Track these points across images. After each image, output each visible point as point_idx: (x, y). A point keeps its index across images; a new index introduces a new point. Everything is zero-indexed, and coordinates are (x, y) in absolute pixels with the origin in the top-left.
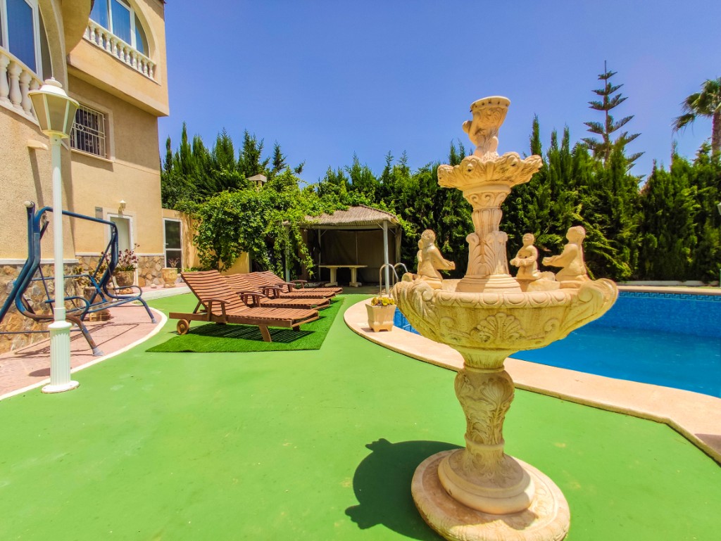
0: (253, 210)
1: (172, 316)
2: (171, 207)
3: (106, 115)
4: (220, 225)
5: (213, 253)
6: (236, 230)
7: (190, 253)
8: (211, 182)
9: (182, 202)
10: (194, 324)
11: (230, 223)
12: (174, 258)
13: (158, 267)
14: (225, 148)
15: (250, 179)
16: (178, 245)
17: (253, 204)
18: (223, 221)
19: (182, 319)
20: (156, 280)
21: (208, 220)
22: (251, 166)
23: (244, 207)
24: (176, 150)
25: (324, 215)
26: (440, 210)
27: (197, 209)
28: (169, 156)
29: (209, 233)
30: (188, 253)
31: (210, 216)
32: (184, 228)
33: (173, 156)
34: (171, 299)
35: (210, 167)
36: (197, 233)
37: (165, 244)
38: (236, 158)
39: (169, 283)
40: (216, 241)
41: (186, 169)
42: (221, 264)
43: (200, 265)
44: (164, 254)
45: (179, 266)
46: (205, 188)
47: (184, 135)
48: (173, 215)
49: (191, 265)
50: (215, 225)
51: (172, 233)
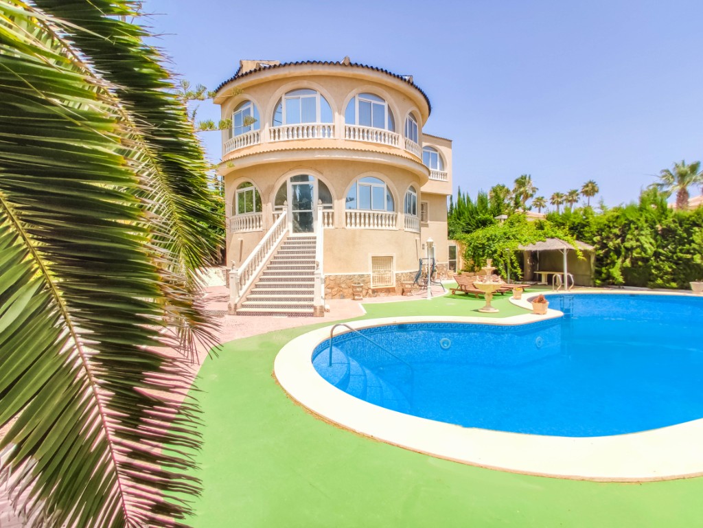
0: (493, 240)
1: (451, 289)
2: (452, 238)
3: (426, 203)
4: (476, 248)
5: (472, 262)
6: (483, 251)
7: (461, 263)
8: (473, 222)
9: (457, 235)
10: (457, 292)
11: (480, 248)
12: (453, 265)
13: (445, 269)
14: (482, 200)
15: (496, 218)
16: (455, 258)
17: (493, 237)
18: (477, 246)
19: (454, 291)
20: (444, 276)
21: (469, 246)
22: (497, 211)
23: (489, 239)
24: (455, 201)
25: (531, 244)
26: (625, 237)
27: (464, 239)
28: (452, 205)
29: (470, 252)
30: (459, 262)
31: (471, 243)
32: (458, 249)
33: (454, 206)
34: (450, 284)
35: (473, 212)
36: (464, 252)
37: (448, 258)
38: (489, 206)
39: (449, 277)
40: (473, 257)
41: (460, 214)
42: (476, 268)
43: (465, 269)
44: (448, 263)
45: (455, 269)
46: (470, 225)
47: (459, 194)
48: (453, 243)
49: (461, 269)
50: (473, 248)
51: (452, 252)
